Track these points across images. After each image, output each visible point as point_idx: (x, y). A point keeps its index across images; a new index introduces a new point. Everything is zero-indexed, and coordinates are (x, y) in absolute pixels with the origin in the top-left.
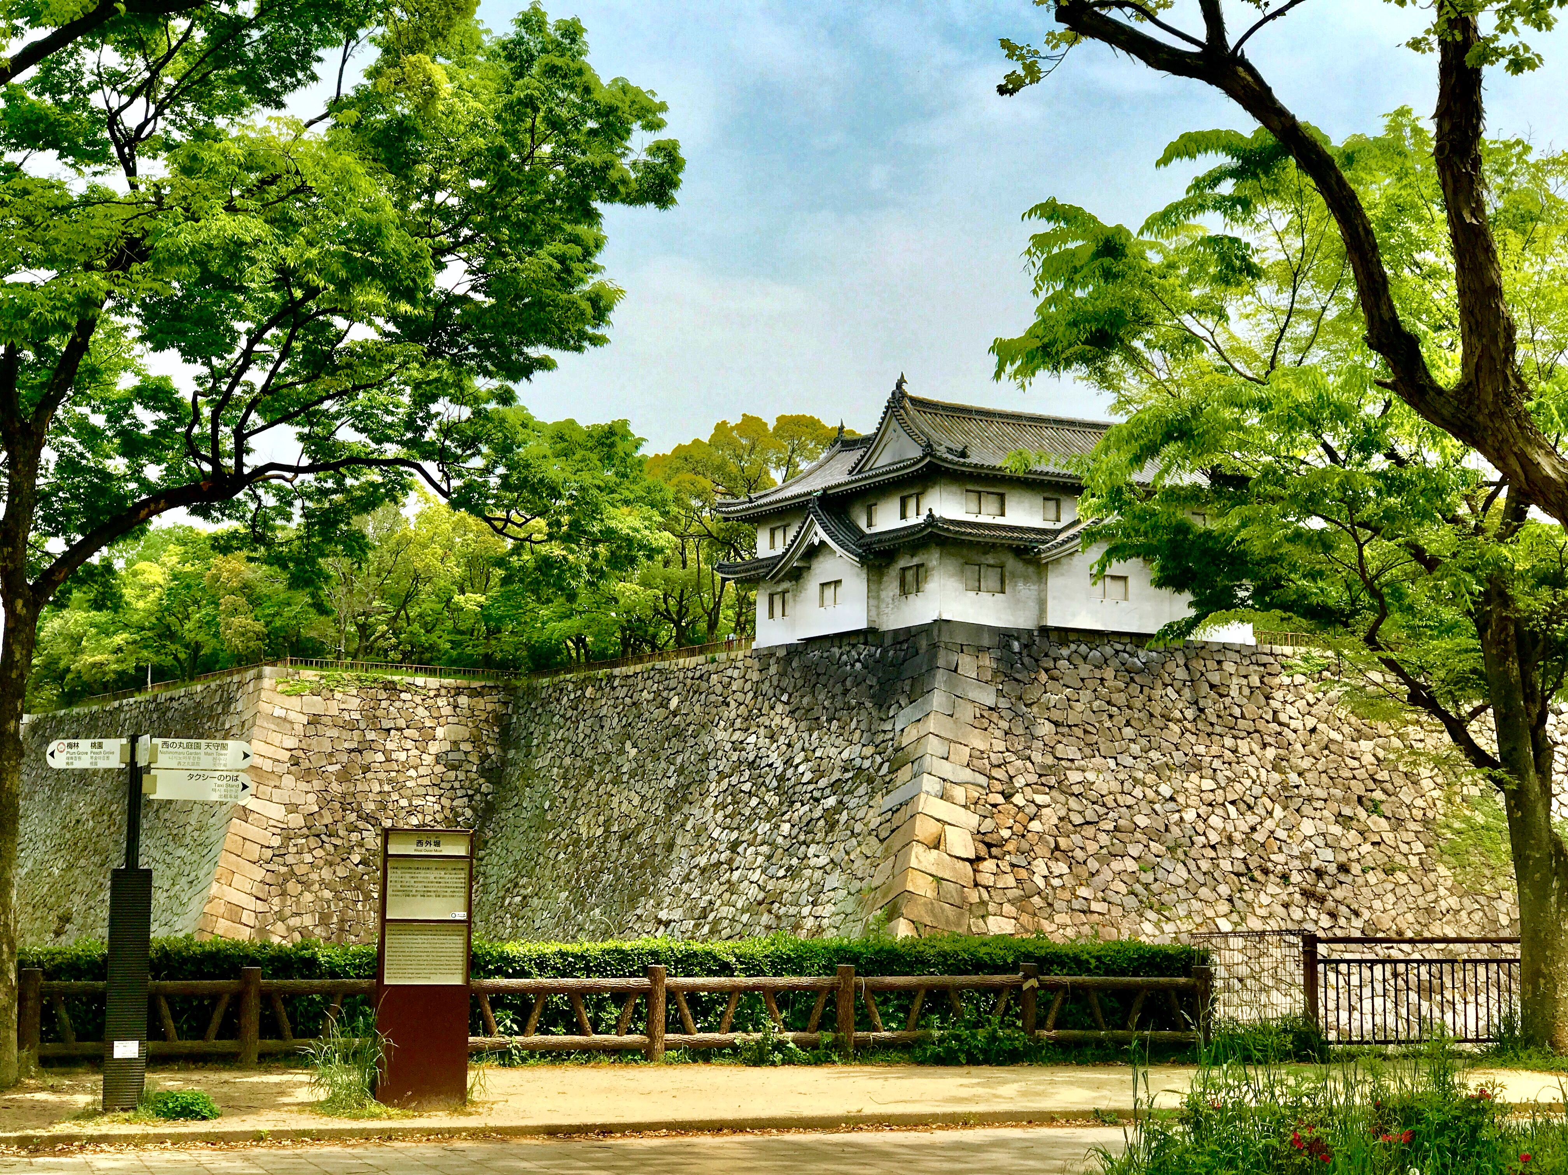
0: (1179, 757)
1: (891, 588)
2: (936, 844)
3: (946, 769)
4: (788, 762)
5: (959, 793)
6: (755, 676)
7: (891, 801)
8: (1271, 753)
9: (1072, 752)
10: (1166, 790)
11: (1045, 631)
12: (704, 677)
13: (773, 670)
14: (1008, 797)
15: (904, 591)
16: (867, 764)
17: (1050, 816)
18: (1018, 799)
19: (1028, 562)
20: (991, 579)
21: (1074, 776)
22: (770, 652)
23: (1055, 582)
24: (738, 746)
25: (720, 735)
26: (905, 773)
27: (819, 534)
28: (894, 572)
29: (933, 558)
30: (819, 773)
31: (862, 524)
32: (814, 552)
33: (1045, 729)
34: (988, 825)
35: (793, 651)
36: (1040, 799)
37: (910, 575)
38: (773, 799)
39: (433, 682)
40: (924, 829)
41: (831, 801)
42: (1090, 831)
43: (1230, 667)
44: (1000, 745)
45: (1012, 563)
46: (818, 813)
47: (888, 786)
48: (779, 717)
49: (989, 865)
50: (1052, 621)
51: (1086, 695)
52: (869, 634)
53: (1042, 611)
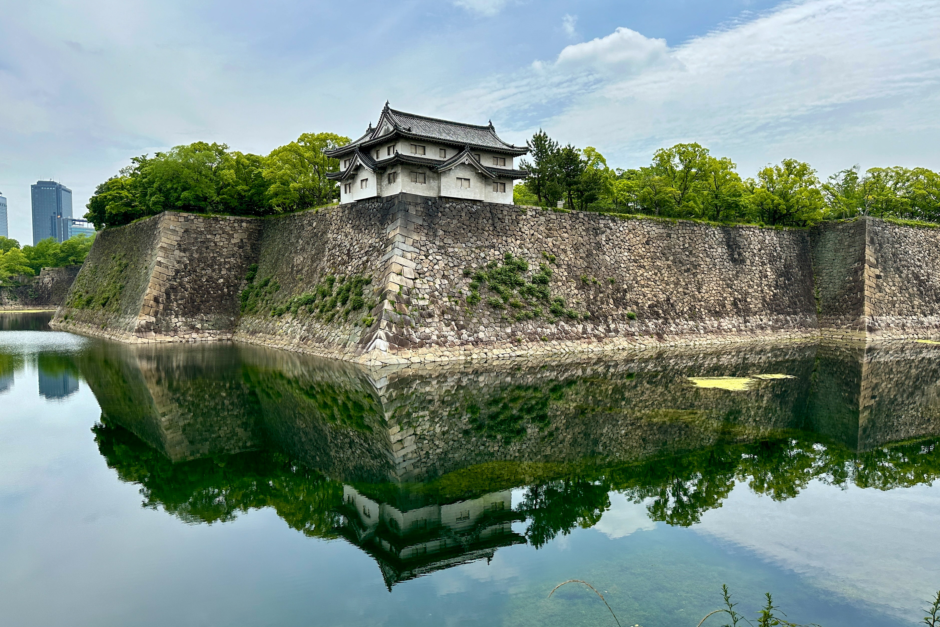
0: (487, 243)
1: (385, 182)
2: (400, 274)
3: (404, 247)
4: (351, 245)
6: (340, 214)
7: (386, 257)
8: (518, 242)
9: (450, 241)
10: (483, 255)
11: (441, 198)
12: (324, 215)
13: (346, 212)
14: (427, 257)
15: (390, 182)
16: (377, 245)
17: (442, 264)
18: (430, 258)
19: (434, 172)
20: (421, 178)
22: (346, 205)
23: (444, 180)
24: (335, 239)
25: (329, 235)
26: (390, 248)
27: (359, 162)
28: (386, 175)
29: (399, 170)
30: (361, 248)
31: (375, 158)
32: (359, 168)
33: (441, 233)
34: (419, 267)
35: (353, 205)
36: (438, 257)
37: (391, 176)
38: (345, 257)
39: (232, 218)
40: (395, 268)
41: (365, 258)
42: (456, 268)
43: (505, 213)
44: (424, 238)
45: (428, 173)
46: (360, 263)
47: (384, 253)
48: (348, 229)
49: (419, 281)
50: (443, 194)
51: (455, 222)
52: (378, 198)
53: (439, 191)
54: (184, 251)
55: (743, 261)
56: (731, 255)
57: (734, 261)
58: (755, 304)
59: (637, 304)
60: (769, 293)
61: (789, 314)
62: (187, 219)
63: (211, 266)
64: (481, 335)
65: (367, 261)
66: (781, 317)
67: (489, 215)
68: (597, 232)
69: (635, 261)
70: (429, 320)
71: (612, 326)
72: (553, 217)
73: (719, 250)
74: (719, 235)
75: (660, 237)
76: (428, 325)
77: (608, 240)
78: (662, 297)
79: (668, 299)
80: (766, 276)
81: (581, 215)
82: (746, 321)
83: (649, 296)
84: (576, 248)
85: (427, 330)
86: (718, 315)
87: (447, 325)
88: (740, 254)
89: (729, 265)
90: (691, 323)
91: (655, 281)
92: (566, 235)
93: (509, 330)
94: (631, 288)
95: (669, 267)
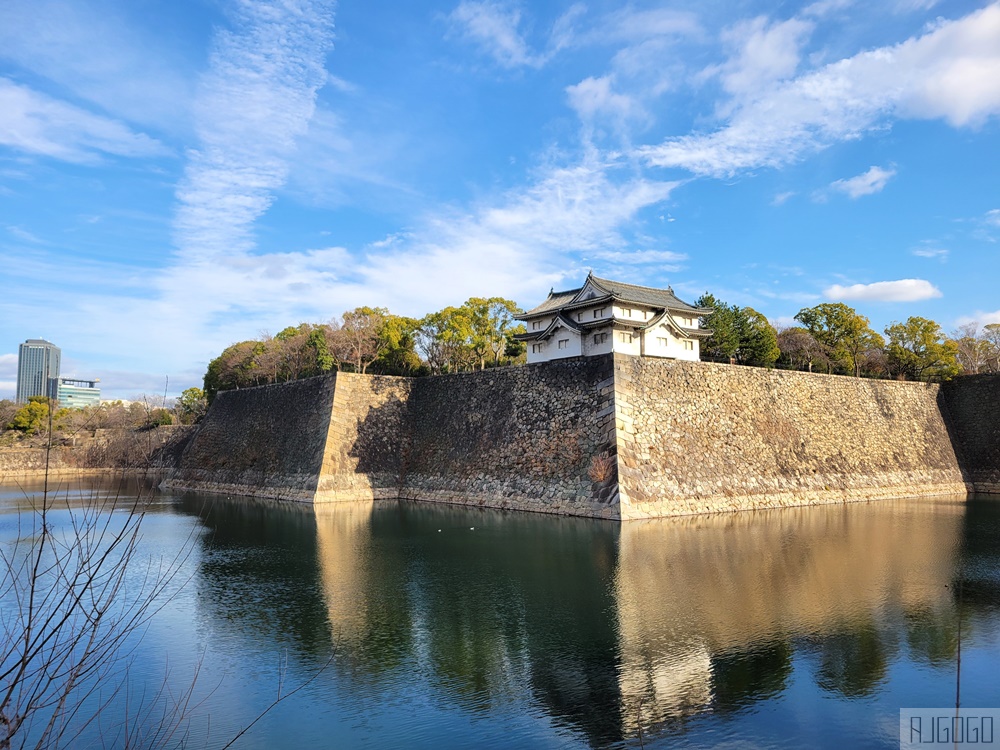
2: (623, 429)
4: (549, 402)
6: (528, 373)
11: (644, 356)
12: (504, 373)
13: (536, 371)
16: (586, 401)
17: (652, 419)
18: (643, 413)
19: (639, 333)
20: (627, 338)
21: (657, 405)
22: (534, 364)
24: (524, 397)
25: (515, 393)
26: (607, 404)
27: (560, 323)
28: (591, 336)
29: (613, 330)
30: (564, 405)
31: (577, 319)
32: (557, 330)
33: (647, 389)
34: (636, 422)
35: (544, 364)
36: (650, 413)
37: (598, 337)
38: (543, 414)
41: (573, 414)
42: (664, 423)
43: (694, 369)
44: (635, 395)
45: (634, 333)
47: (598, 409)
48: (541, 386)
49: (638, 436)
50: (645, 353)
51: (657, 378)
52: (583, 358)
53: (642, 349)
55: (892, 415)
56: (882, 409)
57: (885, 415)
58: (913, 459)
59: (816, 458)
60: (921, 447)
61: (942, 468)
62: (354, 380)
64: (699, 489)
65: (577, 417)
66: (937, 471)
67: (682, 372)
68: (768, 387)
69: (805, 415)
70: (655, 474)
71: (802, 480)
72: (732, 373)
73: (871, 404)
74: (869, 391)
75: (820, 391)
76: (654, 479)
77: (779, 395)
78: (835, 452)
79: (840, 454)
80: (915, 431)
81: (754, 371)
82: (910, 476)
83: (824, 450)
84: (755, 402)
85: (656, 484)
86: (884, 468)
87: (670, 479)
88: (889, 409)
89: (882, 419)
90: (865, 477)
91: (825, 435)
92: (744, 391)
93: (720, 484)
94: (807, 441)
95: (833, 421)
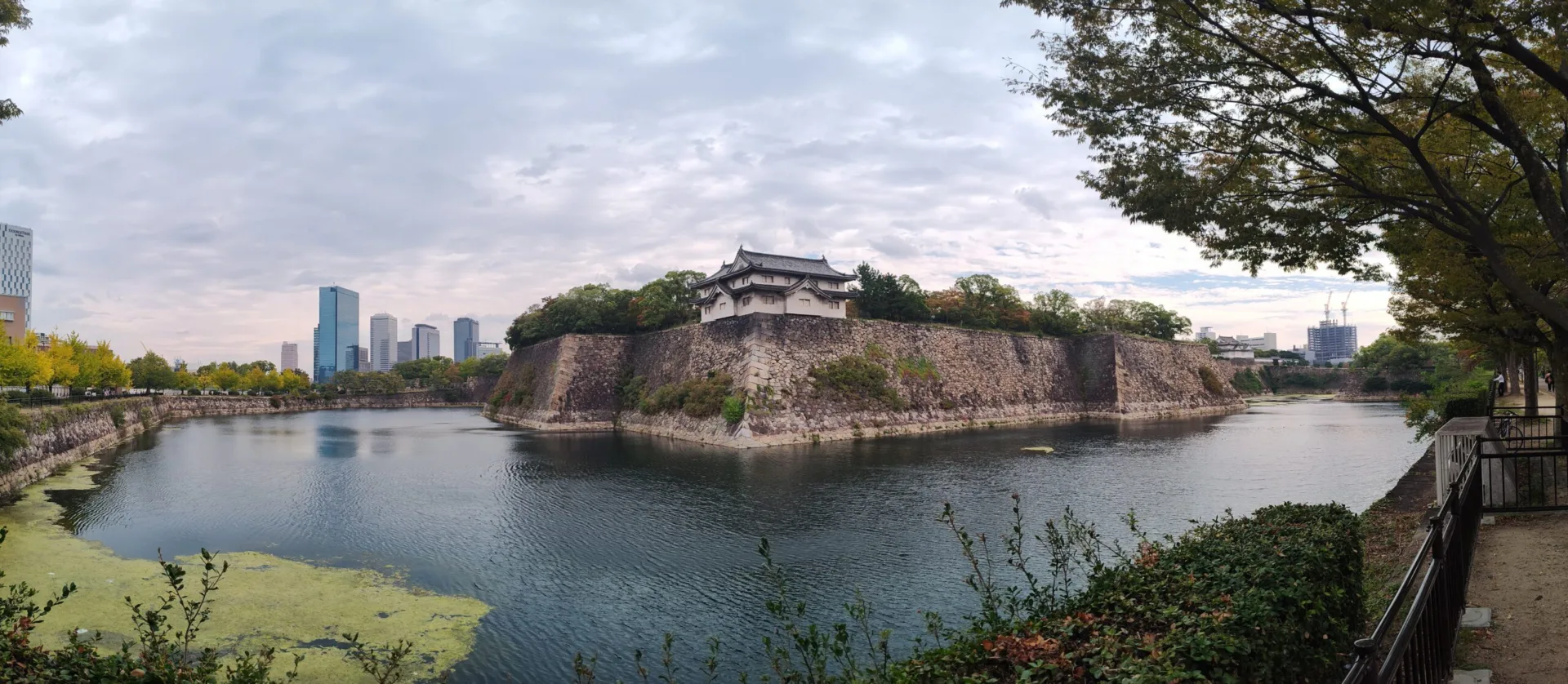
0: (826, 349)
1: (740, 304)
2: (757, 375)
3: (757, 353)
4: (713, 353)
5: (763, 360)
6: (702, 331)
7: (744, 363)
8: (852, 348)
9: (796, 348)
10: (823, 358)
11: (786, 315)
12: (688, 331)
13: (707, 329)
14: (777, 361)
15: (744, 305)
16: (736, 353)
17: (790, 366)
18: (780, 361)
19: (781, 295)
20: (770, 300)
21: (796, 355)
22: (706, 324)
23: (789, 300)
24: (697, 350)
25: (693, 347)
26: (747, 355)
27: (719, 290)
28: (741, 299)
29: (753, 295)
30: (722, 356)
31: (731, 286)
32: (718, 295)
33: (788, 341)
34: (772, 369)
35: (712, 323)
36: (787, 361)
37: (746, 300)
38: (708, 364)
39: (613, 337)
40: (753, 371)
41: (725, 364)
43: (840, 325)
44: (774, 347)
45: (776, 296)
47: (742, 359)
48: (709, 341)
49: (772, 380)
50: (788, 312)
51: (799, 333)
52: (735, 317)
53: (785, 309)
54: (579, 363)
55: (1028, 362)
56: (1020, 358)
57: (1022, 362)
58: (1039, 394)
59: (951, 395)
60: (1049, 386)
61: (1064, 401)
62: (581, 339)
63: (598, 373)
64: (826, 423)
65: (728, 366)
66: (1059, 404)
67: (826, 327)
68: (915, 339)
69: (948, 361)
70: (783, 412)
71: (933, 413)
72: (879, 327)
73: (1011, 353)
74: (1010, 343)
75: (965, 343)
76: (782, 416)
77: (925, 346)
78: (971, 389)
79: (975, 391)
80: (1046, 374)
81: (902, 326)
82: (1034, 407)
83: (960, 388)
84: (899, 351)
85: (783, 420)
86: (1013, 403)
87: (798, 415)
88: (1025, 357)
89: (1019, 365)
90: (994, 409)
91: (964, 377)
92: (890, 342)
93: (848, 418)
94: (945, 382)
95: (974, 366)
